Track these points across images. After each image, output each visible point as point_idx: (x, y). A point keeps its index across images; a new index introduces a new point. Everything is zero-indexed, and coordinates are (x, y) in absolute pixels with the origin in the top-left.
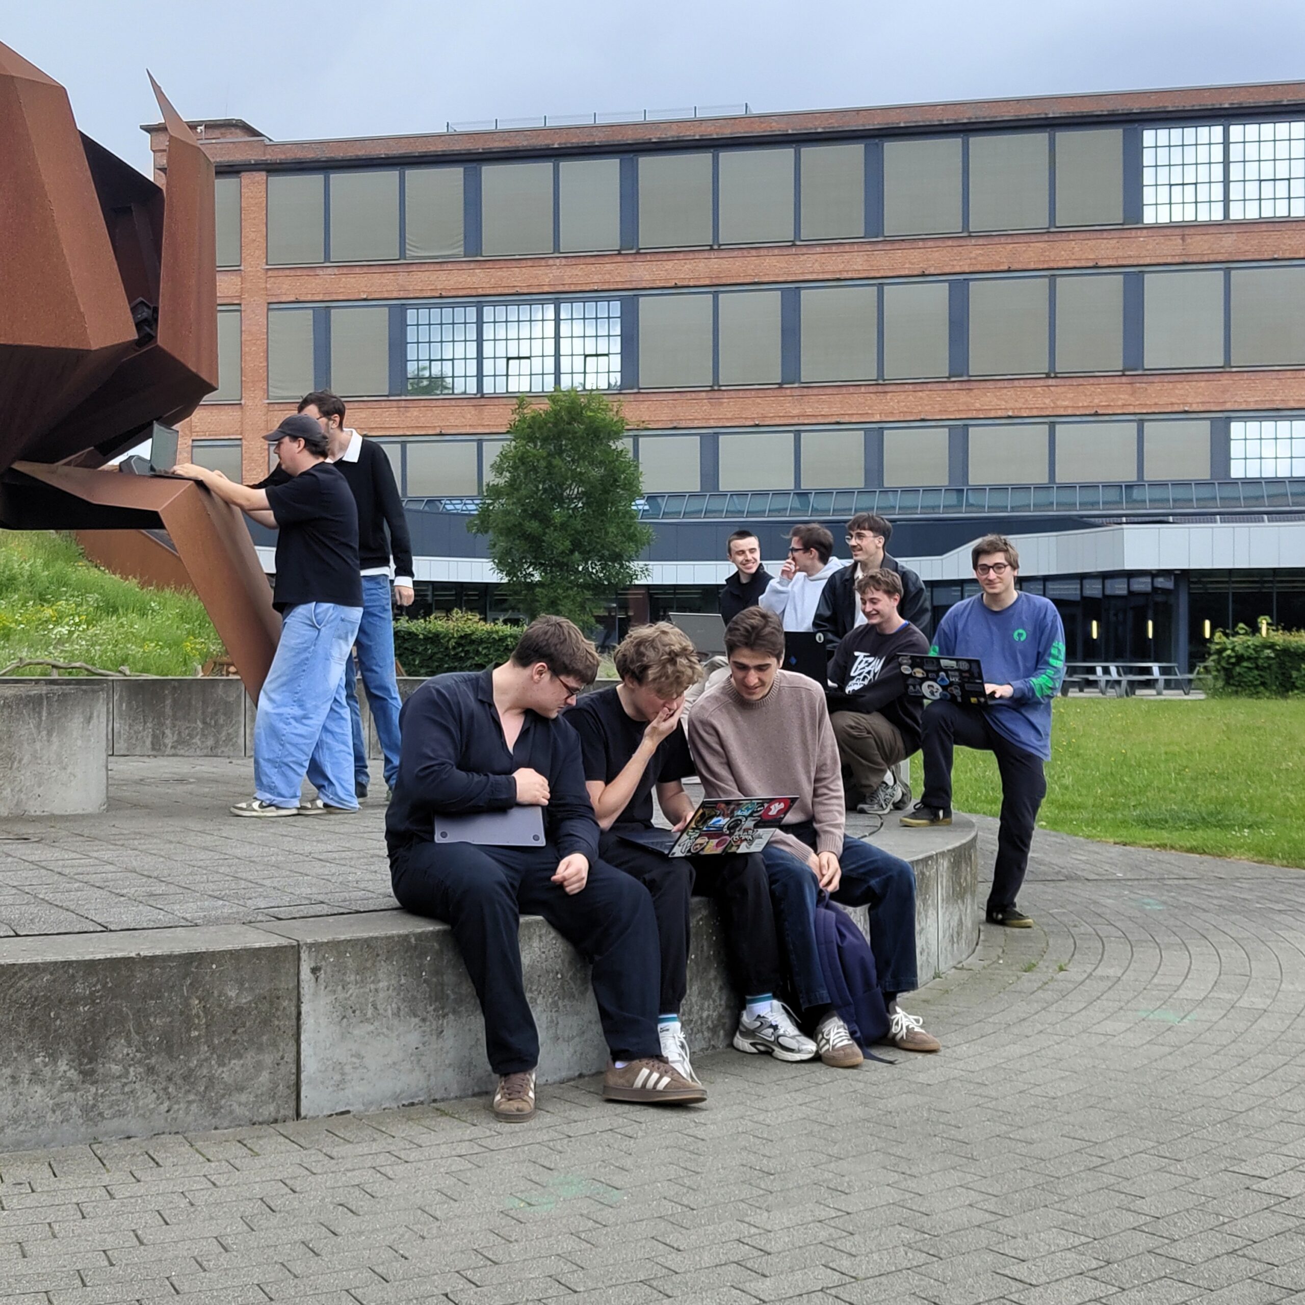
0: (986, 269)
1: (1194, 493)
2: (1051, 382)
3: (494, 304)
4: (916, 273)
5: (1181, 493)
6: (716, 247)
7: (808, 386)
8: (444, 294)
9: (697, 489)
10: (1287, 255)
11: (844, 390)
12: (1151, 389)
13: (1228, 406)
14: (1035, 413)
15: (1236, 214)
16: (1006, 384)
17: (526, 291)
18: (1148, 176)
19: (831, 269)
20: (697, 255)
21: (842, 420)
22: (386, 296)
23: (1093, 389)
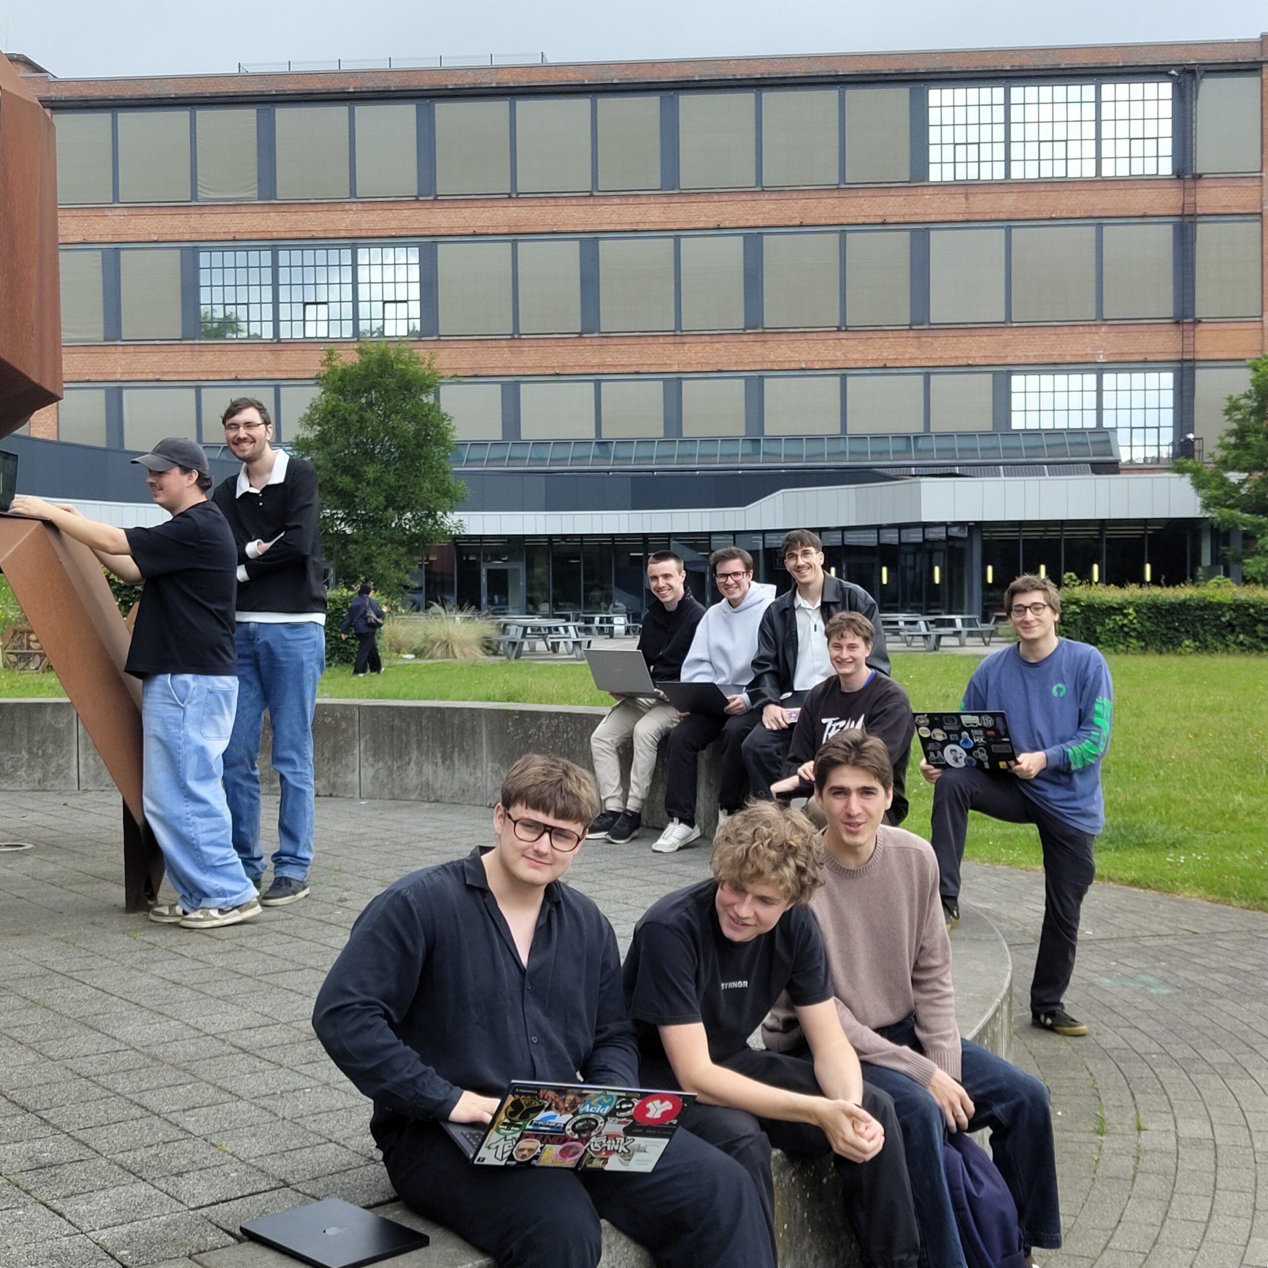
0: (779, 223)
1: (979, 443)
2: (842, 335)
3: (290, 248)
4: (711, 226)
5: (966, 443)
6: (514, 196)
7: (607, 336)
8: (237, 237)
9: (499, 436)
10: (1064, 215)
11: (642, 341)
12: (937, 343)
13: (1009, 360)
14: (827, 365)
15: (1017, 173)
16: (799, 336)
17: (322, 235)
18: (934, 135)
19: (628, 220)
20: (495, 203)
21: (641, 370)
22: (177, 238)
23: (881, 342)
